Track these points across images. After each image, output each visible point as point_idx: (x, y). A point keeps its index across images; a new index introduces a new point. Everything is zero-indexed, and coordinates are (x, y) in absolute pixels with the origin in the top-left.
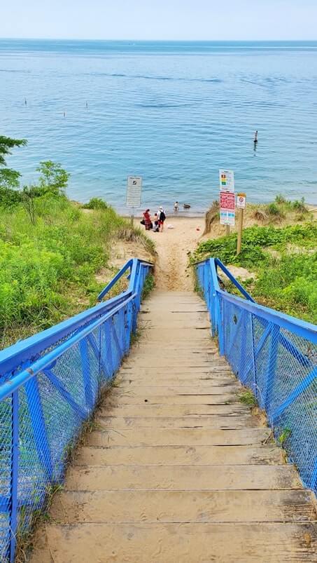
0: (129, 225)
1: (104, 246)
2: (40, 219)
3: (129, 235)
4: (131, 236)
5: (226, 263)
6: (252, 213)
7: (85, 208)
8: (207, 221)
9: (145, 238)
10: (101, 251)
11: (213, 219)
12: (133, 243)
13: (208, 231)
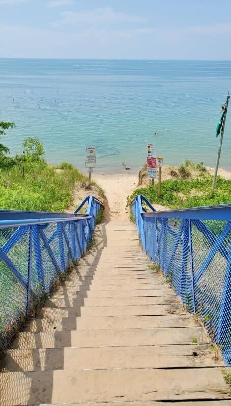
0: (88, 179)
1: (70, 192)
2: (27, 175)
3: (87, 184)
4: (89, 186)
5: (151, 202)
6: (169, 172)
7: (58, 169)
8: (140, 177)
9: (98, 187)
10: (68, 195)
11: (144, 176)
12: (90, 191)
13: (140, 183)
